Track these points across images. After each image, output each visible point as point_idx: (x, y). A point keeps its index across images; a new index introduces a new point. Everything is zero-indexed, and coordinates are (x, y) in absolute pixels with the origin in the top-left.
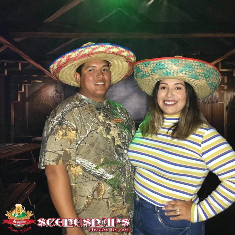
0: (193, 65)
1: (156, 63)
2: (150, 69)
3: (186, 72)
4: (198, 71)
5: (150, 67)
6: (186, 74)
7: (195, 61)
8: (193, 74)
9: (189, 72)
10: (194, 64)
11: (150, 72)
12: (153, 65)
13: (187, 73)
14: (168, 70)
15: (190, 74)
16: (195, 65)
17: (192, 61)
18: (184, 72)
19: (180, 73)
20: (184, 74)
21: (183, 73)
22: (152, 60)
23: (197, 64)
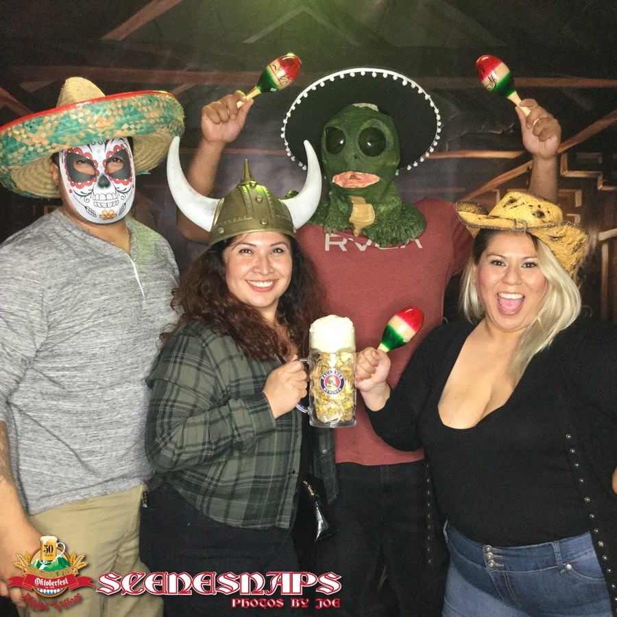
0: (138, 106)
1: (56, 119)
2: (44, 135)
3: (130, 124)
4: (152, 116)
5: (45, 131)
6: (129, 129)
7: (140, 97)
8: (144, 126)
9: (136, 124)
10: (140, 104)
11: (46, 143)
12: (49, 124)
13: (132, 127)
14: (91, 131)
15: (138, 127)
16: (143, 105)
17: (133, 98)
18: (125, 126)
19: (118, 129)
20: (126, 131)
21: (123, 130)
22: (45, 114)
23: (144, 102)
